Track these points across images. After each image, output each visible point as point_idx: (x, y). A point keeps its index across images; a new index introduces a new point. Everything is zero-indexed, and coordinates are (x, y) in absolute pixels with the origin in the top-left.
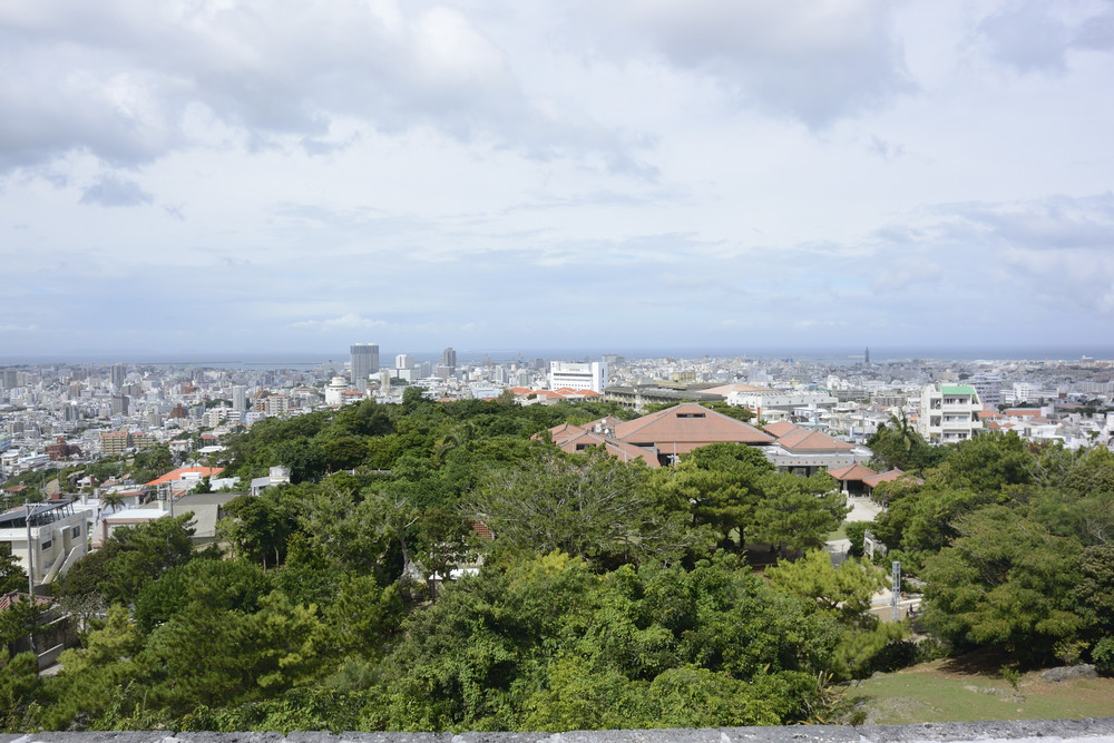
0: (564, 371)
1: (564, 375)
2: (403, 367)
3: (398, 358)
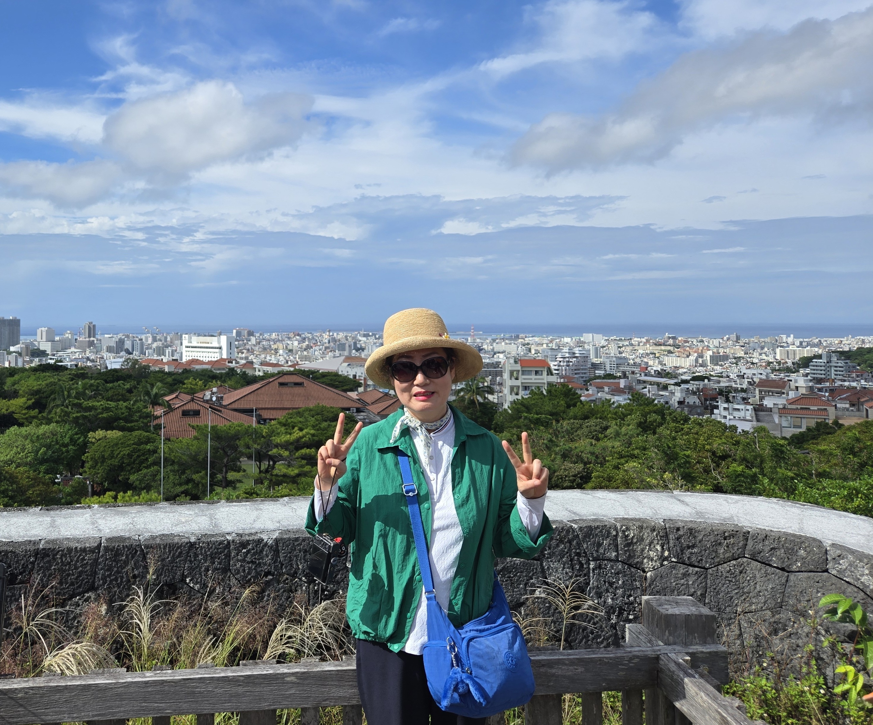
0: (194, 344)
1: (195, 347)
2: (44, 339)
3: (39, 331)
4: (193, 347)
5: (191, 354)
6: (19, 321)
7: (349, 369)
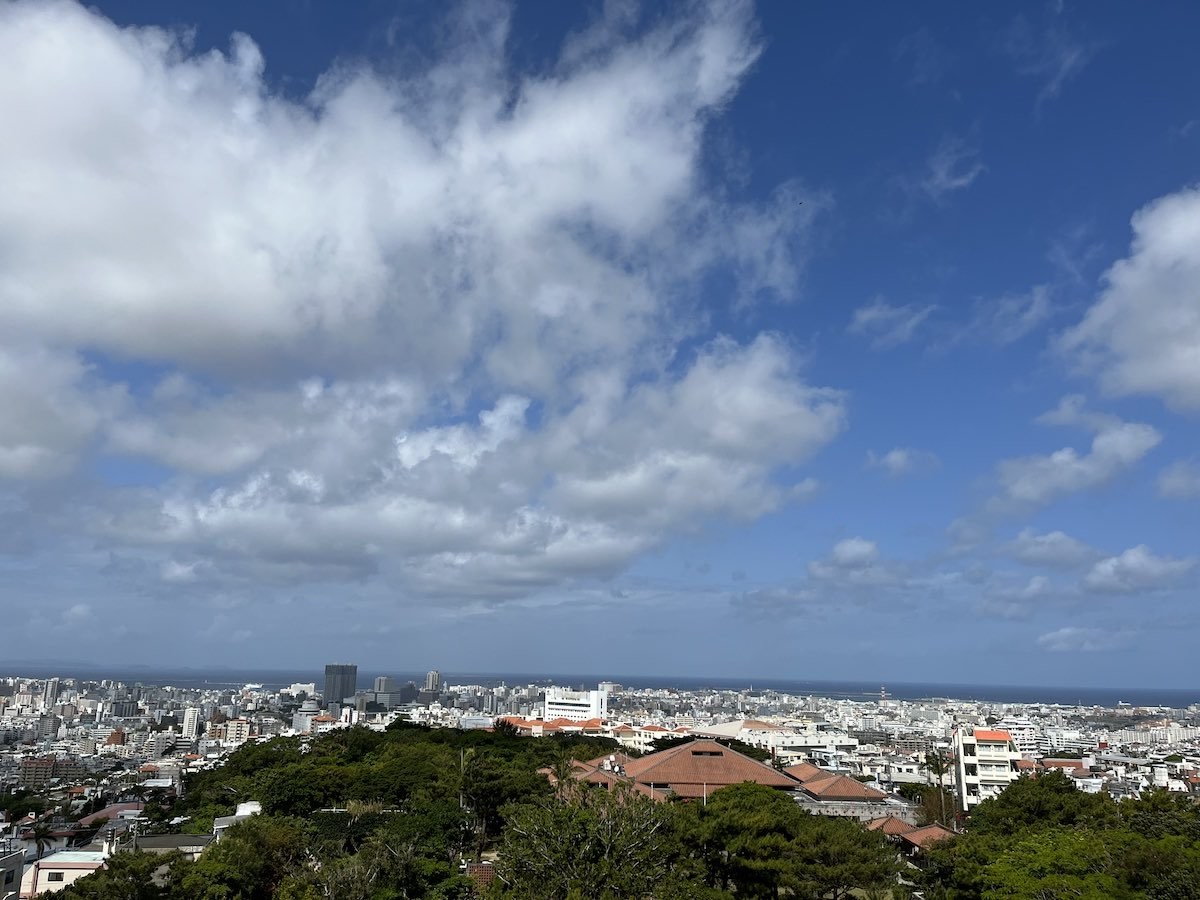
0: (558, 700)
1: (560, 704)
2: (382, 690)
3: (377, 680)
4: (557, 704)
5: (554, 712)
6: (356, 667)
7: (750, 736)
